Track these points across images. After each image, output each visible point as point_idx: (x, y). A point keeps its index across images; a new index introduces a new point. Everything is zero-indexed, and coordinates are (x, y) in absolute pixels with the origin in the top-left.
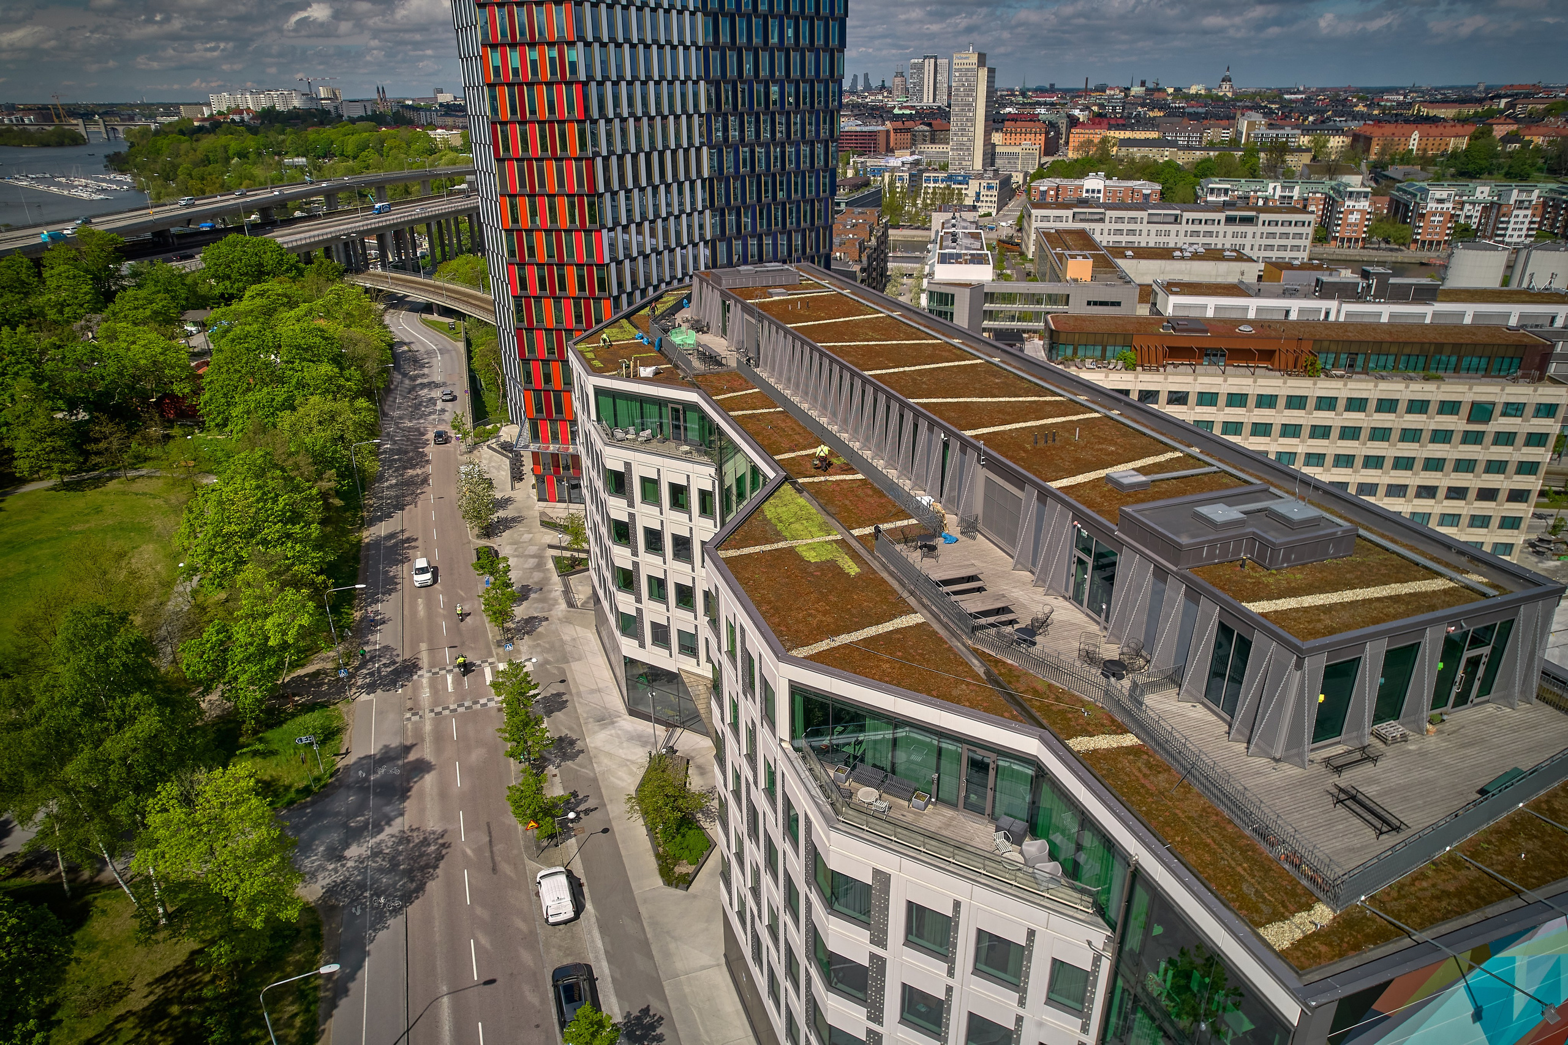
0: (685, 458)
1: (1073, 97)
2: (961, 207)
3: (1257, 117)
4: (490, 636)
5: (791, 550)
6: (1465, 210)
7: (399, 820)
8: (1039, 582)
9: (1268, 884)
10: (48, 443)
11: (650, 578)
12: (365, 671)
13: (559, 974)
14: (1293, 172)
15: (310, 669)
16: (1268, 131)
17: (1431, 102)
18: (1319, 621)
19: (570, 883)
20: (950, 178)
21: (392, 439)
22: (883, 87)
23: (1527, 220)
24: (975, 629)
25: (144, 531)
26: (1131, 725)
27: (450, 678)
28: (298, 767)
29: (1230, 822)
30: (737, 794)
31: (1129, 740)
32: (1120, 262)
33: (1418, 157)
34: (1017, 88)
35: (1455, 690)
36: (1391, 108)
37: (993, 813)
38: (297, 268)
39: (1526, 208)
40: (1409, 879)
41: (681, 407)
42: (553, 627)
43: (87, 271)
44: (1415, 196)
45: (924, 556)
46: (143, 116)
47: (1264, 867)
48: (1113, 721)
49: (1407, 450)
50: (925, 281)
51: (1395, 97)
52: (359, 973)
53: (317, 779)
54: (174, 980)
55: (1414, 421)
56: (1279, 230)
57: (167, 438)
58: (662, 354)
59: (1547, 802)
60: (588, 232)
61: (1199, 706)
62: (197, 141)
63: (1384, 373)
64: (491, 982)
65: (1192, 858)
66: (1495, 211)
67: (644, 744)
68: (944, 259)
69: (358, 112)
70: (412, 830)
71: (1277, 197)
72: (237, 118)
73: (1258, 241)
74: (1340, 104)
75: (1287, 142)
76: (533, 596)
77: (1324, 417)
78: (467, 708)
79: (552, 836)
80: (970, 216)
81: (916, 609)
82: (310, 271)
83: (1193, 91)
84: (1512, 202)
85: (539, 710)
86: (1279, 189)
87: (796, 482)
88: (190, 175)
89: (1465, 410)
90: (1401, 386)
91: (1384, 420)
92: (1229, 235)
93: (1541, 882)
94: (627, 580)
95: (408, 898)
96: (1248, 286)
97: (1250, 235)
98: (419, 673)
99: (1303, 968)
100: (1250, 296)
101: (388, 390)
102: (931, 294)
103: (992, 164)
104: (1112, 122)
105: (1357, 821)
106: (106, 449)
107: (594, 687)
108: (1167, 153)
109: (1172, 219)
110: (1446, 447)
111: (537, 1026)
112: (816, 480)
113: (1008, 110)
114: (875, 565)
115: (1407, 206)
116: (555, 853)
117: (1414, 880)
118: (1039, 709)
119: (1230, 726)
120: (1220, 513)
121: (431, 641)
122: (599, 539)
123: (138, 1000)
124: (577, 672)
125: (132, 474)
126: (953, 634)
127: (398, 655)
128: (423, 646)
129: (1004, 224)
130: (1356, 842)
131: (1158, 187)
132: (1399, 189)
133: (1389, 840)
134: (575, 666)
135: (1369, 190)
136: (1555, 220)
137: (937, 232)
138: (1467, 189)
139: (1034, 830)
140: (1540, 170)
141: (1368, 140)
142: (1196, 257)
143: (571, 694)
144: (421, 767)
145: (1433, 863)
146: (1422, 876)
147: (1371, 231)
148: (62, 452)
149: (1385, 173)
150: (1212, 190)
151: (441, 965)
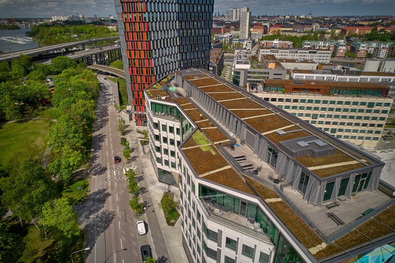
0: (173, 120)
1: (271, 19)
2: (243, 49)
3: (318, 25)
4: (124, 161)
5: (199, 148)
6: (370, 49)
7: (103, 209)
8: (259, 157)
9: (311, 238)
10: (14, 111)
11: (164, 149)
12: (94, 170)
13: (142, 248)
14: (326, 39)
15: (80, 169)
16: (320, 28)
17: (362, 21)
18: (326, 172)
19: (145, 225)
20: (240, 40)
21: (99, 109)
22: (223, 16)
23: (385, 52)
24: (243, 170)
25: (38, 133)
26: (280, 196)
27: (115, 172)
28: (78, 195)
29: (303, 221)
30: (185, 206)
31: (280, 200)
32: (282, 63)
33: (358, 35)
34: (257, 16)
35: (358, 188)
36: (352, 22)
37: (247, 216)
38: (75, 65)
39: (385, 49)
40: (345, 236)
41: (172, 107)
42: (140, 159)
43: (22, 65)
44: (357, 46)
45: (231, 150)
46: (35, 21)
47: (310, 233)
48: (276, 195)
49: (353, 114)
50: (233, 68)
51: (353, 19)
52: (94, 247)
53: (83, 198)
54: (49, 249)
55: (354, 107)
56: (322, 55)
57: (44, 109)
58: (167, 93)
59: (379, 216)
60: (149, 59)
61: (297, 191)
62: (49, 28)
63: (347, 95)
64: (126, 249)
65: (293, 231)
66: (377, 50)
67: (163, 189)
68: (238, 63)
69: (90, 21)
70: (106, 211)
71: (322, 46)
72: (59, 23)
73: (317, 58)
74: (339, 21)
75: (325, 31)
76: (135, 151)
77: (332, 106)
78: (119, 180)
79: (140, 213)
80: (244, 51)
81: (229, 164)
82: (78, 65)
83: (301, 17)
84: (381, 47)
85: (137, 180)
86: (323, 44)
87: (200, 129)
88: (47, 38)
89: (367, 104)
90: (351, 98)
91: (347, 107)
92: (310, 56)
93: (376, 237)
94: (158, 149)
95: (105, 228)
96: (314, 71)
97: (315, 56)
98: (107, 170)
99: (318, 259)
100: (314, 73)
101: (98, 96)
102: (234, 72)
103: (250, 37)
104: (281, 26)
105: (333, 221)
106: (29, 113)
107: (150, 174)
108: (294, 34)
109: (295, 52)
110: (362, 113)
111: (137, 260)
112: (205, 128)
113: (255, 22)
114: (219, 152)
115: (355, 48)
116: (141, 217)
117: (346, 236)
118: (258, 191)
119: (304, 196)
120: (303, 144)
121: (110, 162)
122: (152, 138)
123: (40, 254)
124: (146, 170)
125: (35, 119)
126: (238, 171)
127: (102, 166)
128: (108, 164)
129: (253, 52)
130: (333, 227)
131: (292, 43)
132: (353, 44)
133: (340, 226)
134: (146, 169)
135: (345, 44)
136: (392, 52)
137: (236, 55)
138: (370, 44)
139: (257, 220)
140: (389, 39)
141: (346, 31)
142: (301, 62)
143: (145, 176)
144: (108, 195)
145: (350, 232)
146: (348, 236)
147: (346, 55)
148: (18, 113)
149: (350, 39)
150: (306, 44)
151: (113, 245)
